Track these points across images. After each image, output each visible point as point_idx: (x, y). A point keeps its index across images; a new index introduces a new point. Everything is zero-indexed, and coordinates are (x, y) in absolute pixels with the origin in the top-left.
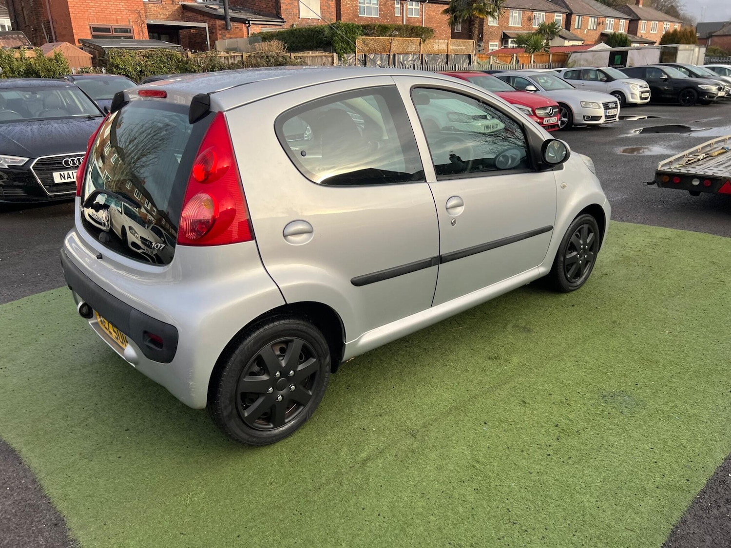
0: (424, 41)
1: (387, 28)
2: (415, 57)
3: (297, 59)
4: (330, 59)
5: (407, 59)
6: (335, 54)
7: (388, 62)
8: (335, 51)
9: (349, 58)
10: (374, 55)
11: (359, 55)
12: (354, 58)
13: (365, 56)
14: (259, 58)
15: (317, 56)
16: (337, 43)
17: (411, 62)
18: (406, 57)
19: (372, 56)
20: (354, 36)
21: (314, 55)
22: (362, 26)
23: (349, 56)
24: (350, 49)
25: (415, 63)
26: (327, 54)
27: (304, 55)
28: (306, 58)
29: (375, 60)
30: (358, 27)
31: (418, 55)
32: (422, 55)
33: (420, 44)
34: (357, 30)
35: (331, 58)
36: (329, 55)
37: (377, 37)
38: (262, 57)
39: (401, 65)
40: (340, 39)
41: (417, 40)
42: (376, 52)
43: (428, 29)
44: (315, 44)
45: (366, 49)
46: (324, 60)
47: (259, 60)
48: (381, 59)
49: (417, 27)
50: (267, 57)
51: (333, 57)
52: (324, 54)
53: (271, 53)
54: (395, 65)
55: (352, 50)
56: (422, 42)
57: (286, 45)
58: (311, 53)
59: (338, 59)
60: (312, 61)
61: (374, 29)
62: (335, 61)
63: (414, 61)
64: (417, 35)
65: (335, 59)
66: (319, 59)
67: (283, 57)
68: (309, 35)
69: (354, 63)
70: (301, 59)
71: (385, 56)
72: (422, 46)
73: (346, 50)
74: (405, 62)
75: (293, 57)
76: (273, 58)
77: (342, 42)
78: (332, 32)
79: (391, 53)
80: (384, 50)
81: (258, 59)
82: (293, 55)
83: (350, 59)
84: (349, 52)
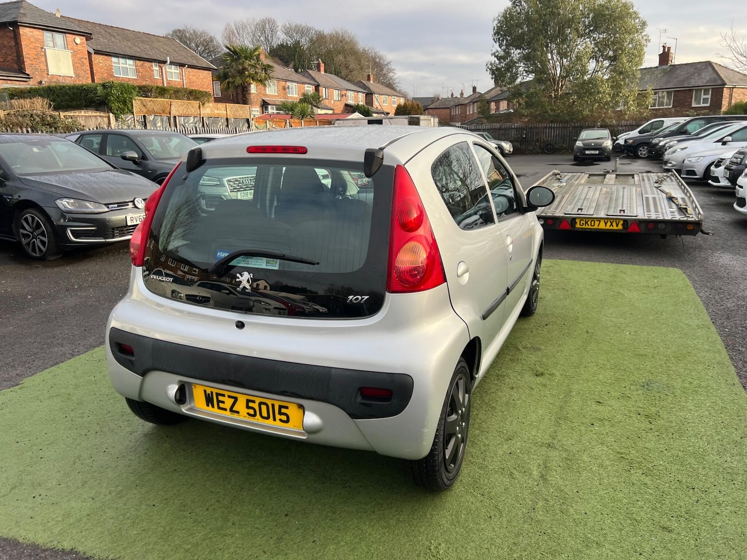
0: (203, 104)
1: (166, 90)
2: (196, 120)
3: (67, 119)
4: (106, 120)
5: (188, 121)
6: (111, 115)
7: (168, 124)
8: (111, 111)
9: (127, 119)
10: (153, 117)
11: (138, 117)
12: (133, 119)
13: (144, 117)
14: (21, 116)
15: (90, 116)
16: (113, 103)
17: (192, 124)
18: (187, 120)
19: (151, 118)
20: (131, 96)
21: (87, 114)
22: (138, 87)
23: (127, 117)
24: (128, 109)
25: (197, 125)
26: (102, 114)
27: (75, 114)
28: (78, 118)
29: (155, 121)
30: (134, 88)
31: (199, 118)
32: (203, 118)
33: (200, 107)
34: (133, 91)
35: (107, 118)
36: (104, 115)
37: (155, 99)
38: (25, 115)
39: (182, 127)
40: (116, 99)
41: (196, 103)
42: (156, 114)
43: (207, 93)
44: (84, 104)
45: (144, 110)
46: (99, 120)
47: (20, 119)
48: (162, 121)
49: (196, 90)
50: (32, 115)
51: (109, 117)
52: (98, 114)
53: (35, 111)
54: (176, 127)
55: (130, 111)
56: (201, 106)
57: (52, 103)
58: (83, 113)
59: (115, 120)
60: (86, 122)
61: (151, 90)
62: (112, 122)
63: (196, 123)
64: (196, 99)
65: (111, 119)
66: (93, 119)
67: (51, 116)
68: (74, 94)
69: (133, 124)
70: (72, 118)
71: (165, 118)
72: (201, 109)
73: (123, 111)
74: (186, 125)
75: (62, 117)
76: (38, 116)
77: (119, 102)
78: (105, 91)
79: (171, 115)
80: (164, 112)
81: (19, 117)
82: (62, 114)
83: (129, 120)
84: (127, 112)
